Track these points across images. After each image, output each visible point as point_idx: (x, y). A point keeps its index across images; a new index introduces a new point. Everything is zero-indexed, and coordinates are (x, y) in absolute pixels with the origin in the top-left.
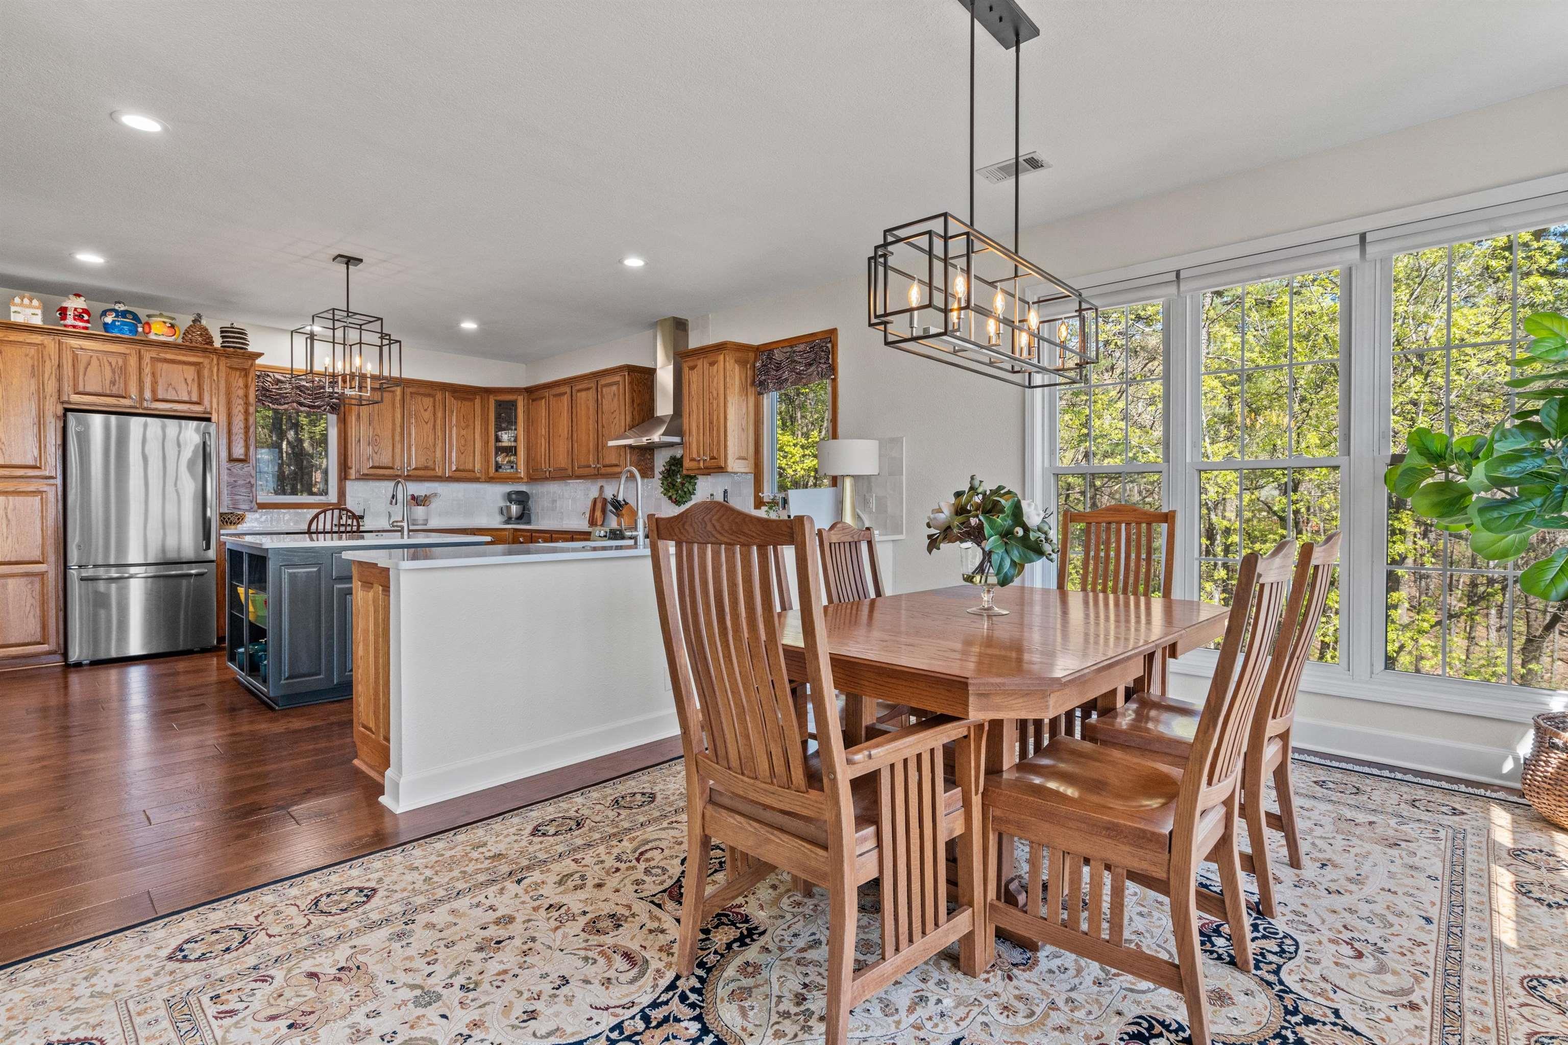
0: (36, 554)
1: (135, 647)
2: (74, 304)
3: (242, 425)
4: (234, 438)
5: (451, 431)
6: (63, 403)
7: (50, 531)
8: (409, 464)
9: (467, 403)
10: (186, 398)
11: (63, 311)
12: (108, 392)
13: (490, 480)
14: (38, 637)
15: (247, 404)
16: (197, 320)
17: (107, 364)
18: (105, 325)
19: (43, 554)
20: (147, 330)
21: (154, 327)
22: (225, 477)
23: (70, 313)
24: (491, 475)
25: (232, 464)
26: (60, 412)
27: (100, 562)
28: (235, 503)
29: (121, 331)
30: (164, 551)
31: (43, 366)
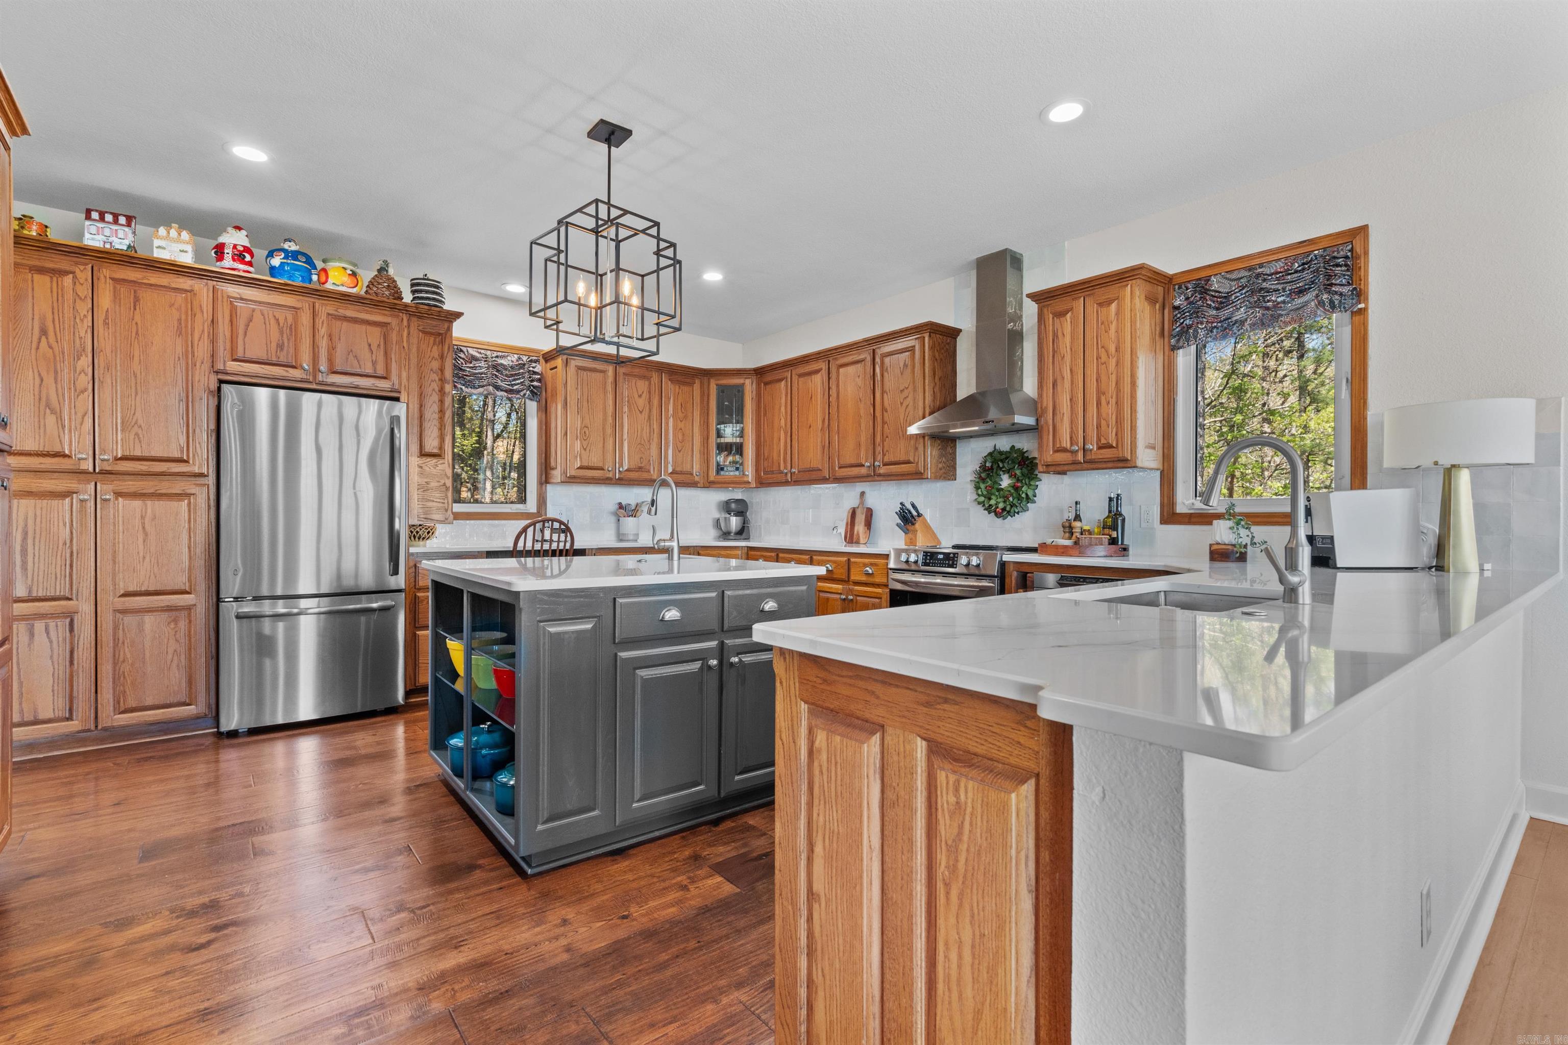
0: (181, 581)
1: (306, 710)
2: (234, 239)
3: (436, 408)
4: (426, 425)
5: (667, 424)
6: (217, 372)
7: (200, 549)
8: (621, 465)
9: (686, 389)
10: (369, 370)
11: (220, 250)
12: (274, 359)
13: (709, 485)
14: (183, 697)
15: (442, 380)
16: (382, 270)
17: (273, 321)
18: (272, 269)
19: (190, 580)
20: (323, 279)
21: (331, 274)
22: (415, 478)
23: (228, 251)
24: (712, 478)
25: (425, 459)
26: (214, 385)
27: (265, 592)
28: (427, 511)
29: (290, 278)
30: (339, 576)
31: (193, 321)
